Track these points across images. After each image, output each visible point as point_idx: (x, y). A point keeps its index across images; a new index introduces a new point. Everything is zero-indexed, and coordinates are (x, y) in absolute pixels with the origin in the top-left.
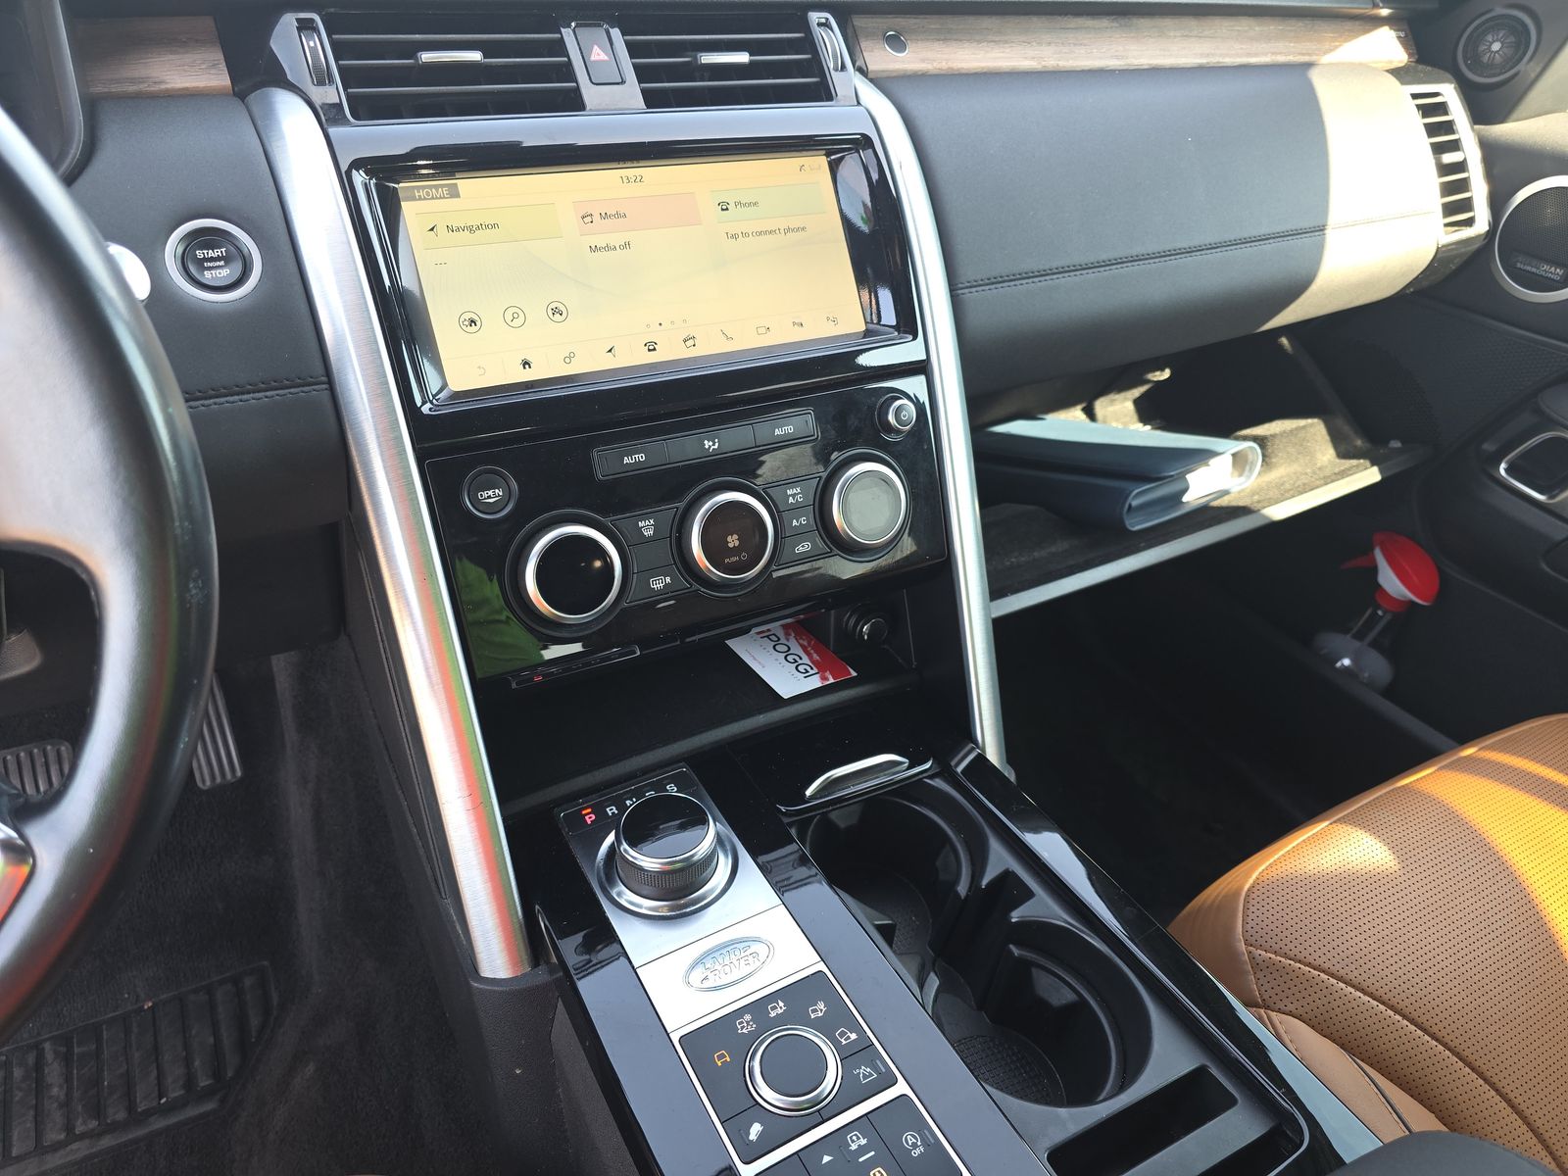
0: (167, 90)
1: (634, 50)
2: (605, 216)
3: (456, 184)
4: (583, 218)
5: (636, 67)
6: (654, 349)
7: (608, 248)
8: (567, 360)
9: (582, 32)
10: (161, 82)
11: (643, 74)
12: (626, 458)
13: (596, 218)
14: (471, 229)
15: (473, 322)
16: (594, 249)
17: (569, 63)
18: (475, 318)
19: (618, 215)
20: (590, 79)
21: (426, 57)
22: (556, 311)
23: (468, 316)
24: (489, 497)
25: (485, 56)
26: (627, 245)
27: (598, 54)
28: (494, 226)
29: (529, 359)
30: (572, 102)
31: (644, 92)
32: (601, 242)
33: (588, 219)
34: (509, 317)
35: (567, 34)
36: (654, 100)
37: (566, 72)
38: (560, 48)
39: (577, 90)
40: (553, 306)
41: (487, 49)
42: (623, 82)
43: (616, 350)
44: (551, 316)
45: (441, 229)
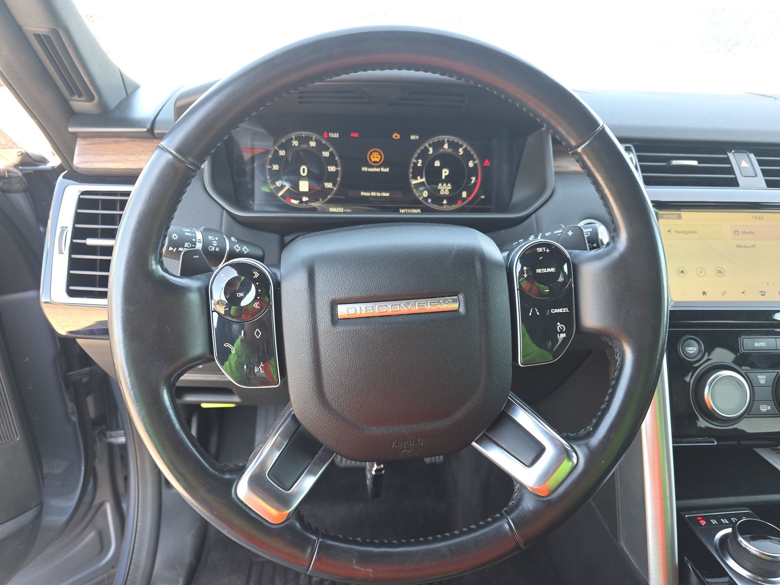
0: (568, 171)
1: (761, 163)
2: (744, 232)
3: (680, 214)
4: (735, 232)
5: (762, 170)
6: (764, 295)
7: (745, 247)
8: (723, 294)
9: (738, 155)
10: (566, 168)
11: (765, 173)
12: (756, 343)
13: (740, 233)
14: (685, 233)
15: (682, 272)
16: (739, 246)
17: (732, 167)
18: (684, 270)
19: (751, 233)
20: (741, 174)
21: (675, 162)
22: (720, 272)
23: (681, 269)
24: (690, 350)
25: (699, 163)
26: (754, 246)
27: (744, 164)
28: (695, 232)
29: (706, 291)
30: (734, 183)
31: (766, 181)
32: (742, 243)
33: (737, 233)
34: (698, 272)
35: (731, 155)
36: (770, 184)
37: (731, 171)
38: (727, 161)
39: (736, 178)
40: (719, 269)
41: (700, 160)
42: (756, 176)
43: (746, 293)
44: (717, 273)
45: (673, 232)
